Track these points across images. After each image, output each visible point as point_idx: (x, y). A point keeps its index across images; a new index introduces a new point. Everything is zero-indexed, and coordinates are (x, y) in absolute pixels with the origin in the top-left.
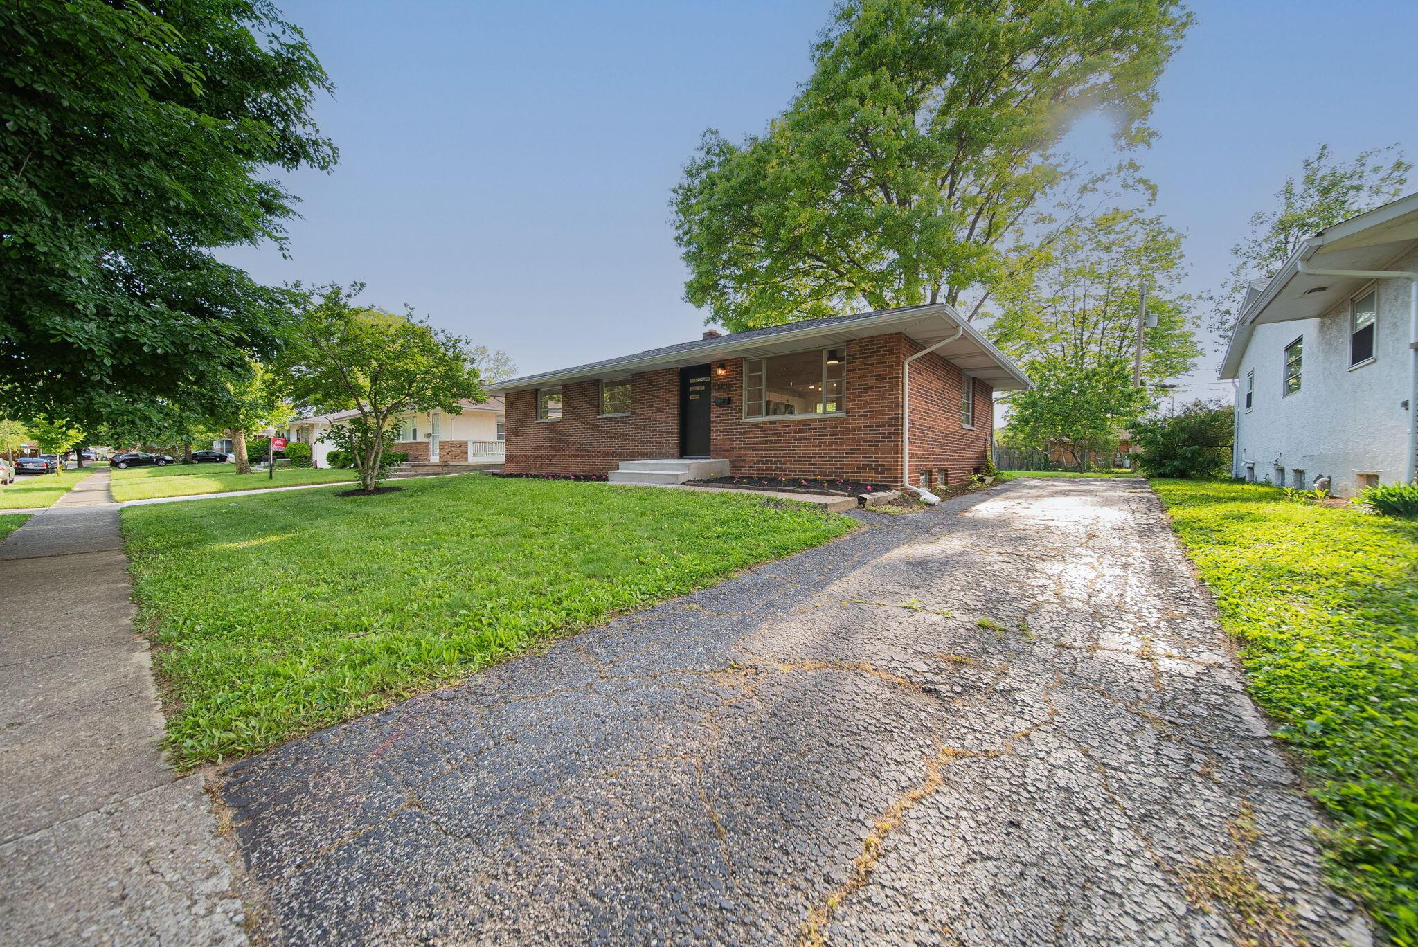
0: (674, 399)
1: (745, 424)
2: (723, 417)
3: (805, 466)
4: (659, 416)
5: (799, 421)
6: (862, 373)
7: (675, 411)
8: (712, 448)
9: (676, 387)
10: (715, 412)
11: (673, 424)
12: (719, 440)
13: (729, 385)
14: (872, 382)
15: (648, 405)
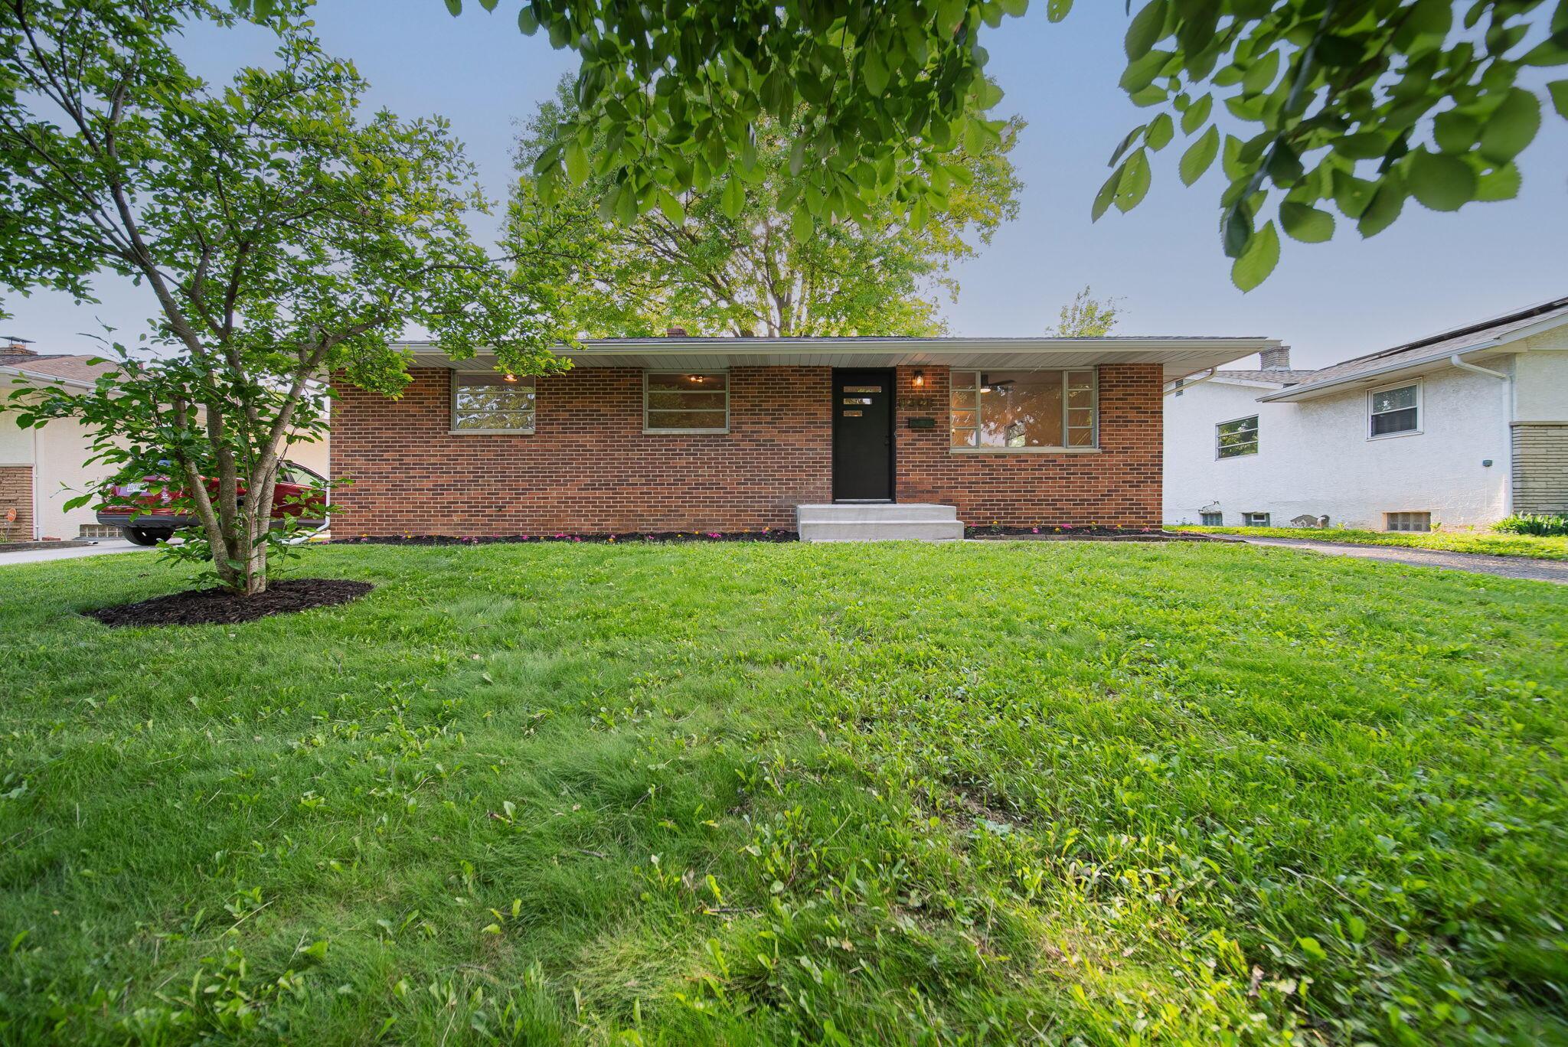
0: (825, 414)
1: (956, 456)
2: (919, 444)
3: (1049, 511)
4: (792, 438)
5: (1039, 455)
6: (1120, 404)
7: (828, 432)
8: (899, 488)
9: (827, 395)
10: (903, 438)
11: (824, 451)
12: (914, 477)
13: (930, 402)
14: (1132, 415)
15: (769, 419)
